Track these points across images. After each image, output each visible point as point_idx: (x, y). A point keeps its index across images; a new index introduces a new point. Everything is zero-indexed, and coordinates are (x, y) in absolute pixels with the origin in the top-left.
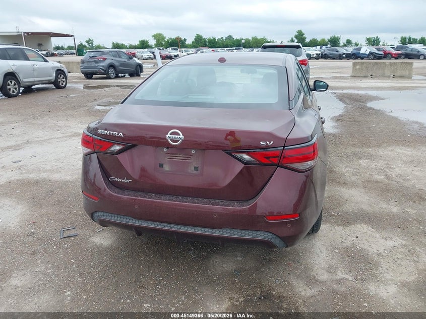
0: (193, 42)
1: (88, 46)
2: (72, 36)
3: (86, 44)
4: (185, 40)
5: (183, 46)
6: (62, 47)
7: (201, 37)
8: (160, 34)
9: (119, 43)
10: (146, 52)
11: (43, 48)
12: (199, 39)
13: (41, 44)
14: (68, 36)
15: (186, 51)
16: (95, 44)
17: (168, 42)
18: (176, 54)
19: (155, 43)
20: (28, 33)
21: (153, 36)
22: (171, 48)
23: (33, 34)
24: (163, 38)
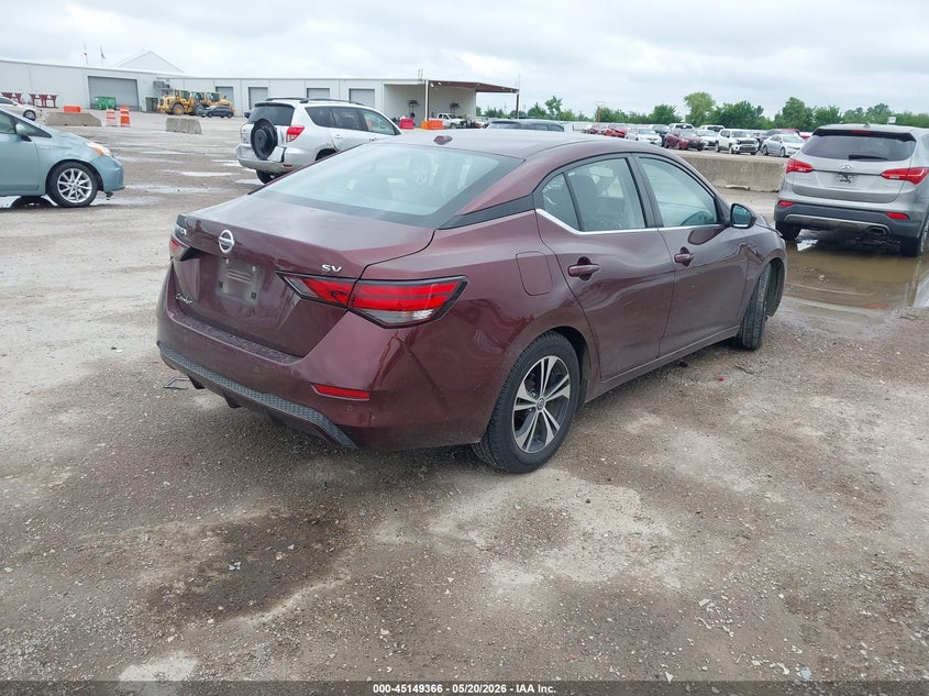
0: (777, 117)
1: (548, 112)
2: (514, 91)
3: (546, 108)
4: (760, 110)
5: (753, 123)
6: (501, 112)
7: (801, 105)
8: (703, 95)
9: (610, 108)
10: (648, 132)
11: (458, 112)
12: (794, 108)
13: (457, 105)
14: (508, 90)
15: (736, 135)
16: (562, 109)
17: (718, 113)
18: (713, 139)
19: (689, 113)
20: (435, 83)
21: (686, 99)
22: (707, 126)
23: (444, 83)
24: (709, 103)
